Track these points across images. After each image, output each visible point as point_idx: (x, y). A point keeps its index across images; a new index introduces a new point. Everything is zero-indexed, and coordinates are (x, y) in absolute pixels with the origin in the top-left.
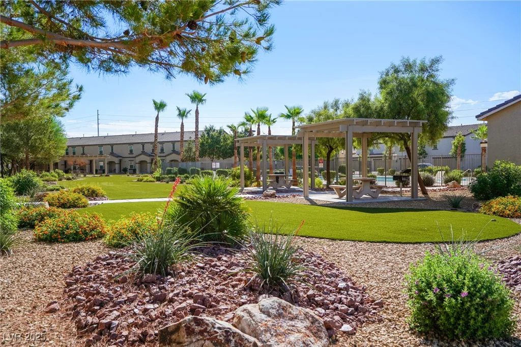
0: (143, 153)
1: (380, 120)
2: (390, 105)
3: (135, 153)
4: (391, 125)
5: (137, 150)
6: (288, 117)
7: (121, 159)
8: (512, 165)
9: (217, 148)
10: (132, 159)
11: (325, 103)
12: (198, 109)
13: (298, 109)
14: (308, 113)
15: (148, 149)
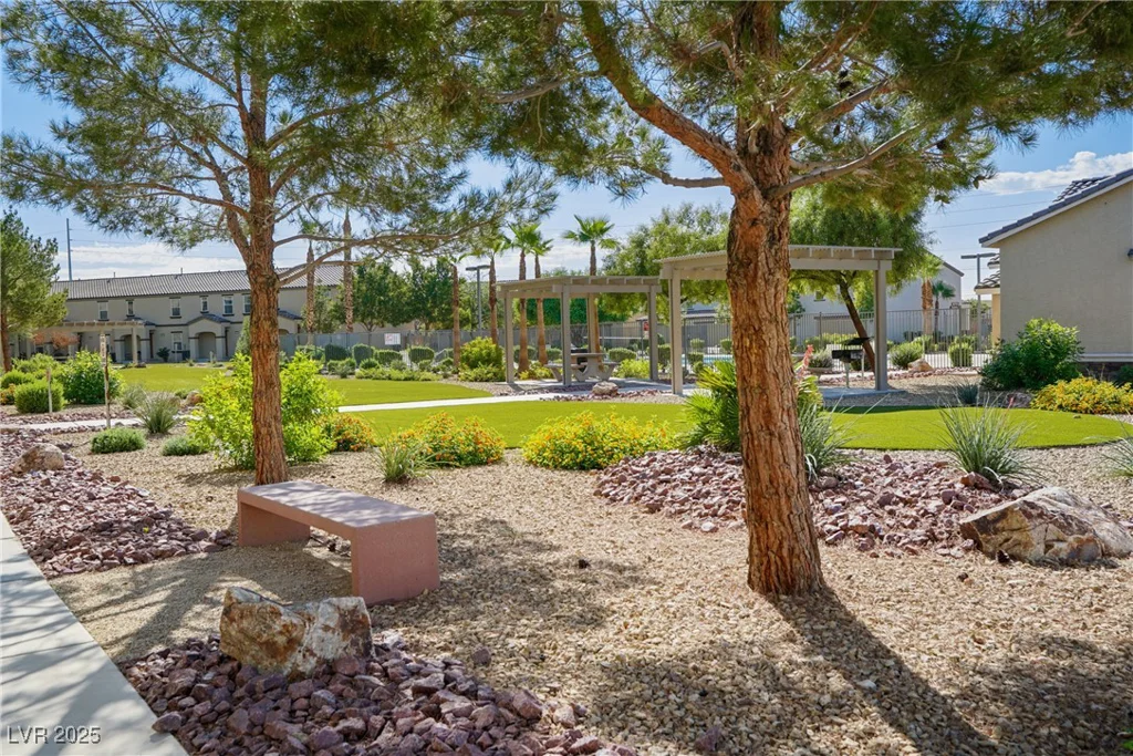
0: (205, 315)
1: (805, 246)
2: (825, 219)
3: (186, 317)
4: (823, 255)
5: (190, 309)
6: (584, 238)
7: (153, 329)
8: (1056, 327)
9: (380, 302)
10: (177, 329)
11: (663, 210)
12: (350, 219)
13: (604, 222)
14: (634, 231)
15: (217, 307)
